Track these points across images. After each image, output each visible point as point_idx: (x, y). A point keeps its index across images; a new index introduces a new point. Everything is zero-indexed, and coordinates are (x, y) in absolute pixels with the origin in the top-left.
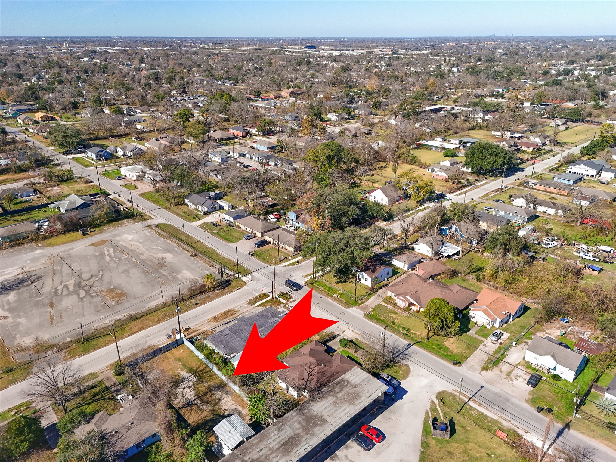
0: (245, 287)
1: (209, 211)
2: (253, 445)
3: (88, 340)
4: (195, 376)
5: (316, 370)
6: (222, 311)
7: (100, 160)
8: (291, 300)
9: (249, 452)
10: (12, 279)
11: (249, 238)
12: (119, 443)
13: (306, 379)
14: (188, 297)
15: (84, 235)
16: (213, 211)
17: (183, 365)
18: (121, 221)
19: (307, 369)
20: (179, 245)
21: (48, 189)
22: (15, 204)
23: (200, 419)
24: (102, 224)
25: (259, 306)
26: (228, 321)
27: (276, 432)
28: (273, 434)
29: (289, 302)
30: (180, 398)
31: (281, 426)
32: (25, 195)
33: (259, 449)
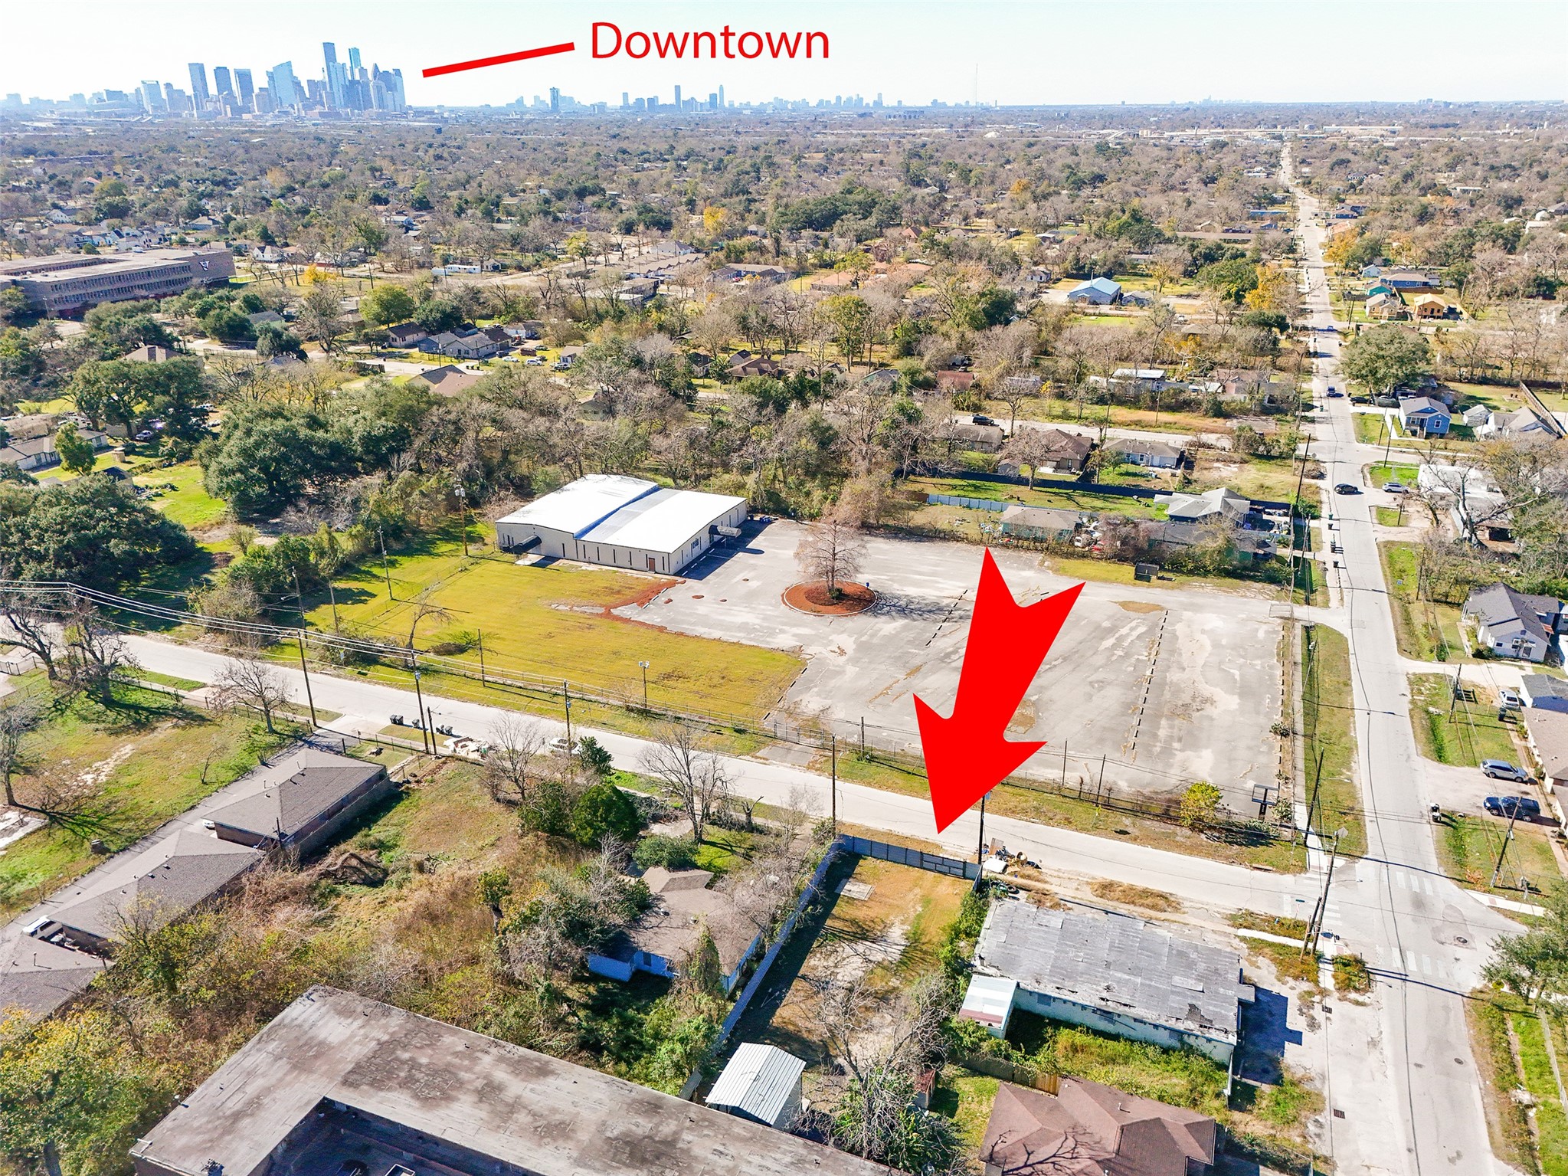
0: (1288, 878)
1: (1499, 651)
2: (727, 1133)
3: (872, 759)
4: (903, 953)
5: (1077, 1167)
6: (1141, 883)
7: (1414, 433)
8: (1353, 995)
9: (706, 1132)
10: (933, 599)
11: (1499, 773)
12: (650, 933)
13: (1033, 1159)
14: (1130, 807)
15: (1138, 577)
16: (1516, 658)
17: (919, 916)
18: (1248, 582)
19: (1071, 1143)
20: (1287, 693)
21: (1216, 465)
22: (1121, 474)
23: (795, 1025)
24: (1199, 570)
25: (1244, 939)
26: (1123, 912)
27: (788, 1159)
28: (778, 1156)
29: (1336, 995)
30: (831, 962)
31: (810, 1162)
32: (1156, 463)
33: (721, 1148)
